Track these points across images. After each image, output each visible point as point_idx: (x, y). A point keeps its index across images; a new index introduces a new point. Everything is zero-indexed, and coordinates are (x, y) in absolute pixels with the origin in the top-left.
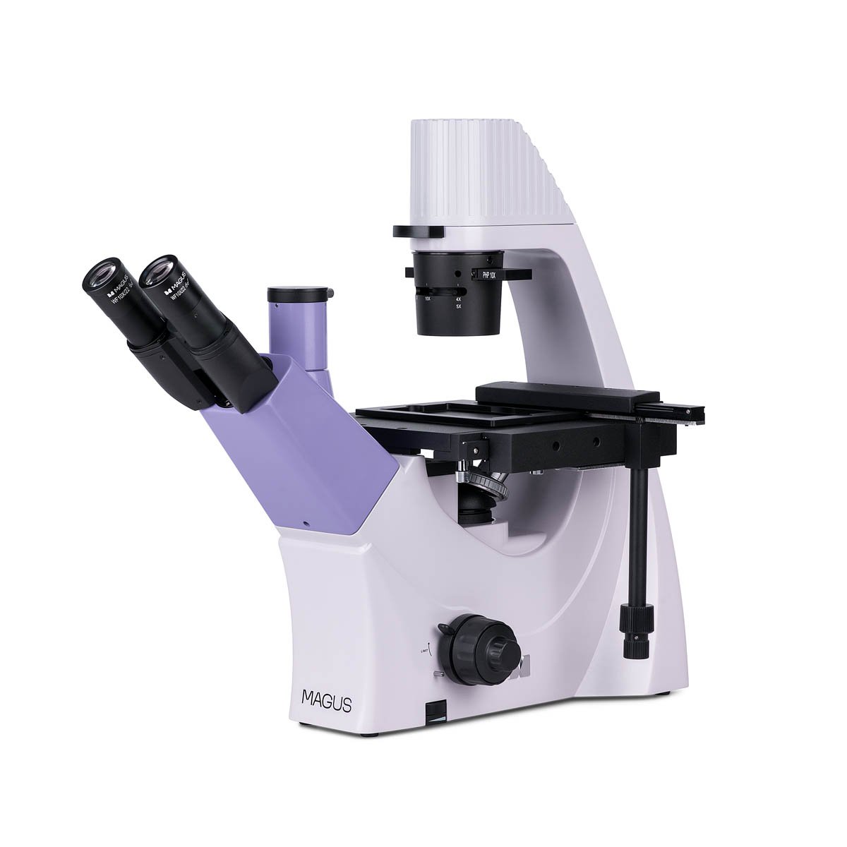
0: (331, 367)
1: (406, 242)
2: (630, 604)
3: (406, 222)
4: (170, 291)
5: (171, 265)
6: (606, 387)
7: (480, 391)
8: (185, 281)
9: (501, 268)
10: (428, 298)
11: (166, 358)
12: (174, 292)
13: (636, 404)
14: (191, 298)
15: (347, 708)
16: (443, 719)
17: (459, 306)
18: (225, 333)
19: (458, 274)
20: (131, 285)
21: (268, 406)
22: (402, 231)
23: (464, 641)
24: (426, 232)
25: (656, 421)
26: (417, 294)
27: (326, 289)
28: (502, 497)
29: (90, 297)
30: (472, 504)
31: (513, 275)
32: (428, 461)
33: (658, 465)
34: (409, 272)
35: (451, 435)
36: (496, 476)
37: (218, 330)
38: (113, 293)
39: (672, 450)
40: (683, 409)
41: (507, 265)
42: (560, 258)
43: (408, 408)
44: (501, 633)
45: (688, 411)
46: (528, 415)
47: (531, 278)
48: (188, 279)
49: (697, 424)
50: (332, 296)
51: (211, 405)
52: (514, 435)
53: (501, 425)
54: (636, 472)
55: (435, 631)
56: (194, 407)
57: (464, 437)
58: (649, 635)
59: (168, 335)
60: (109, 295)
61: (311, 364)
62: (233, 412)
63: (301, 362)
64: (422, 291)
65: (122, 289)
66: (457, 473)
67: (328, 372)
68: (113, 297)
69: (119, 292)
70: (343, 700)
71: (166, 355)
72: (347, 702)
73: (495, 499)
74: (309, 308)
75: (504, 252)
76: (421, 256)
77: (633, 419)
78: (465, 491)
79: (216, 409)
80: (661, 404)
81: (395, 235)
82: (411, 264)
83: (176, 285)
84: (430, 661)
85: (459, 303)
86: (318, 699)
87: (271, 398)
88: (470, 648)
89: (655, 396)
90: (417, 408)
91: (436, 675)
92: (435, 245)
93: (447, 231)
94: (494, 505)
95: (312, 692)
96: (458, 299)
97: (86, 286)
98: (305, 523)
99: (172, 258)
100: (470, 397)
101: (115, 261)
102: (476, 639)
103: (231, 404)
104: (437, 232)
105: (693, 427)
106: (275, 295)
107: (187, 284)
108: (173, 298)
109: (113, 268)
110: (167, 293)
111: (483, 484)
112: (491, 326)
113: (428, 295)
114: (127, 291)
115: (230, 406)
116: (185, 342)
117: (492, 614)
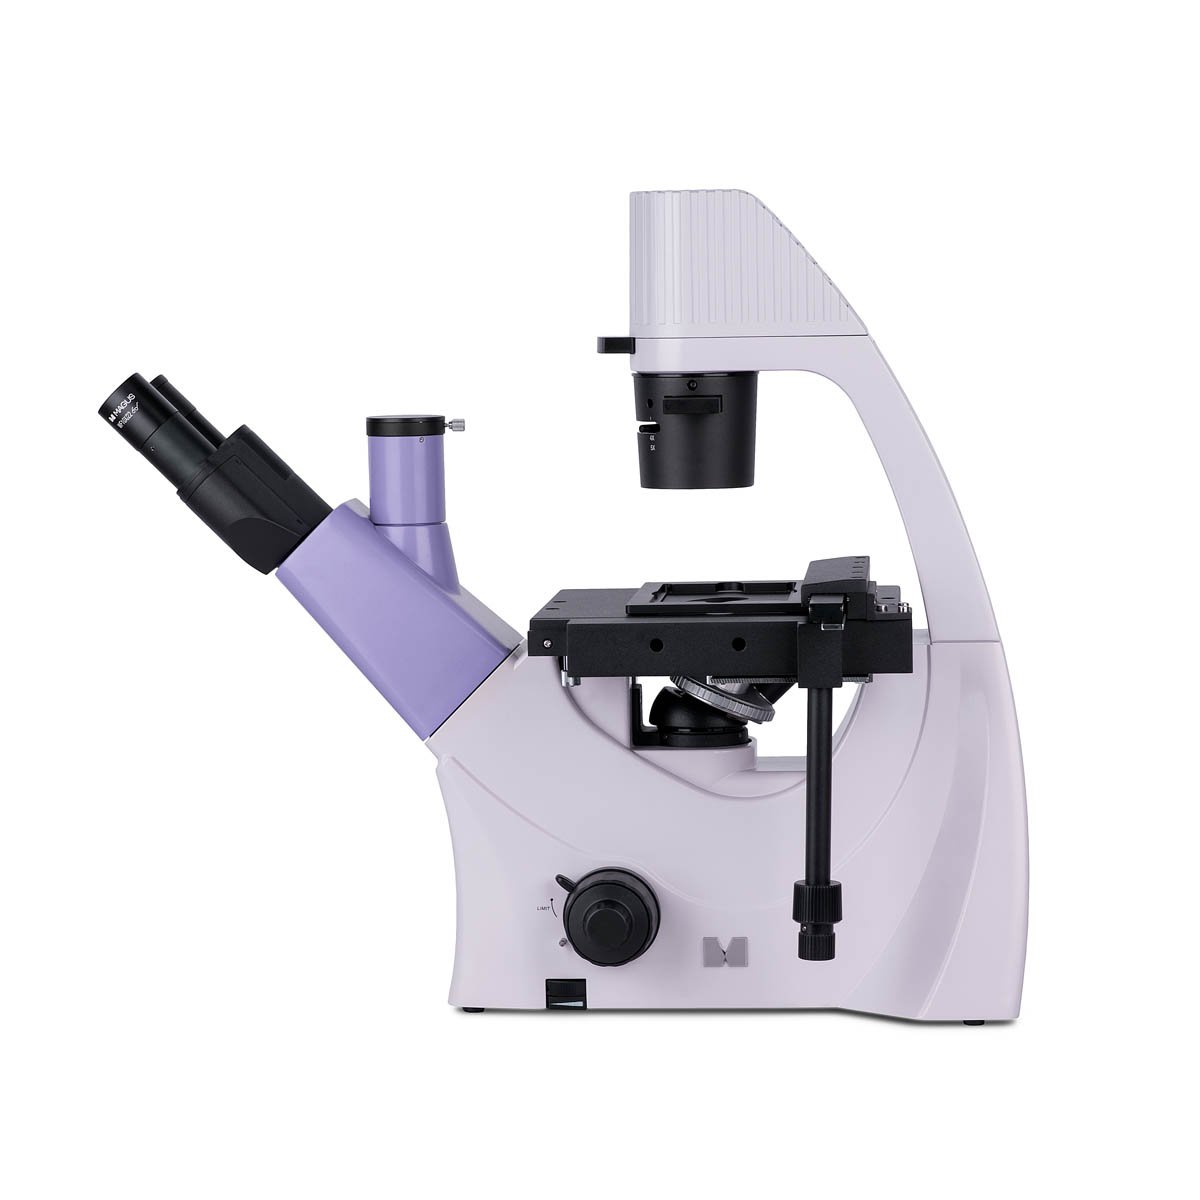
2: (807, 881)
16: (580, 1004)
17: (652, 448)
19: (651, 404)
58: (835, 925)
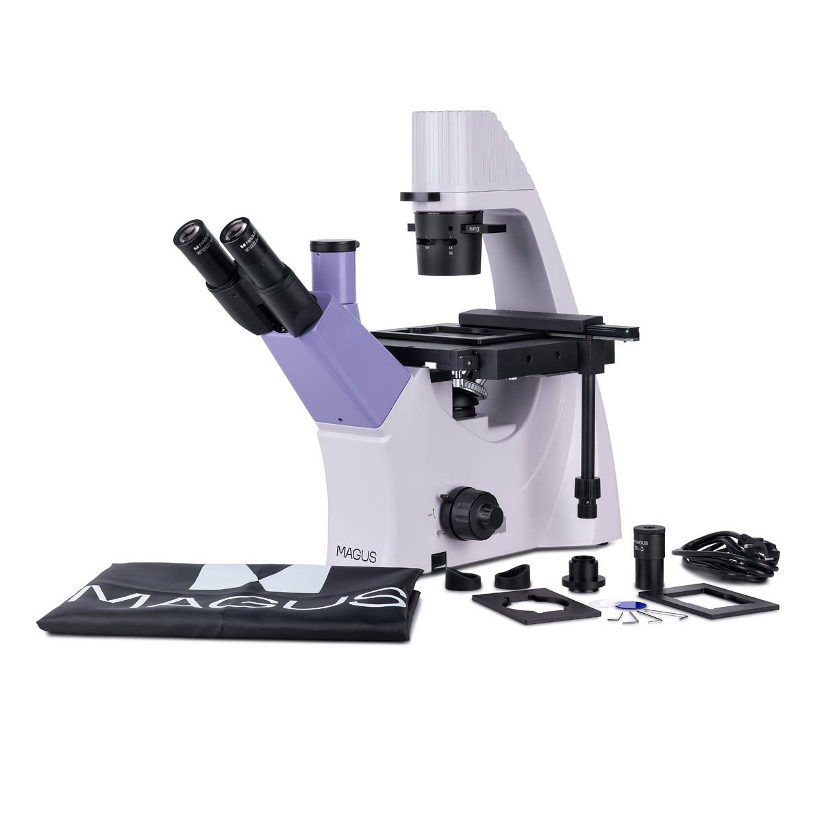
0: (359, 301)
1: (409, 204)
2: (582, 477)
3: (409, 190)
4: (244, 245)
5: (244, 226)
6: (558, 312)
7: (462, 316)
8: (255, 237)
9: (481, 223)
10: (427, 247)
11: (237, 295)
12: (247, 246)
13: (586, 326)
14: (259, 252)
15: (373, 560)
16: (444, 566)
17: (451, 253)
18: (285, 277)
19: (451, 228)
20: (211, 241)
21: (314, 332)
22: (407, 197)
23: (460, 507)
24: (426, 197)
25: (602, 338)
26: (417, 243)
27: (355, 241)
28: (483, 397)
29: (179, 250)
30: (461, 403)
31: (493, 229)
32: (431, 371)
33: (602, 371)
34: (411, 228)
35: (450, 351)
36: (478, 381)
37: (279, 276)
38: (198, 247)
39: (612, 360)
40: (623, 330)
41: (486, 221)
42: (525, 215)
43: (408, 330)
44: (487, 500)
45: (627, 331)
46: (503, 335)
47: (505, 231)
48: (257, 236)
49: (634, 341)
50: (358, 246)
51: (270, 331)
52: (499, 351)
53: (486, 343)
54: (586, 376)
55: (438, 498)
56: (257, 333)
57: (460, 353)
58: (597, 500)
59: (239, 278)
60: (195, 249)
61: (343, 299)
62: (288, 336)
63: (338, 298)
64: (421, 242)
65: (205, 243)
66: (454, 380)
67: (356, 304)
68: (198, 250)
69: (203, 246)
70: (369, 554)
71: (238, 294)
72: (373, 555)
73: (478, 398)
74: (342, 256)
75: (483, 212)
76: (421, 216)
77: (584, 337)
78: (457, 393)
79: (274, 334)
80: (604, 326)
81: (402, 200)
82: (413, 221)
83: (249, 241)
84: (434, 523)
85: (451, 250)
86: (349, 553)
87: (317, 325)
88: (465, 513)
89: (599, 319)
90: (415, 330)
91: (438, 534)
92: (432, 207)
93: (442, 197)
94: (477, 403)
95: (345, 548)
96: (451, 248)
97: (176, 241)
98: (340, 419)
99: (245, 220)
100: (454, 321)
101: (199, 223)
102: (470, 505)
103: (286, 330)
104: (434, 197)
105: (631, 343)
106: (316, 247)
107: (257, 240)
108: (247, 250)
109: (198, 228)
110: (242, 247)
111: (470, 387)
112: (474, 268)
113: (426, 245)
114: (208, 245)
115: (286, 331)
116: (254, 283)
117: (481, 486)
